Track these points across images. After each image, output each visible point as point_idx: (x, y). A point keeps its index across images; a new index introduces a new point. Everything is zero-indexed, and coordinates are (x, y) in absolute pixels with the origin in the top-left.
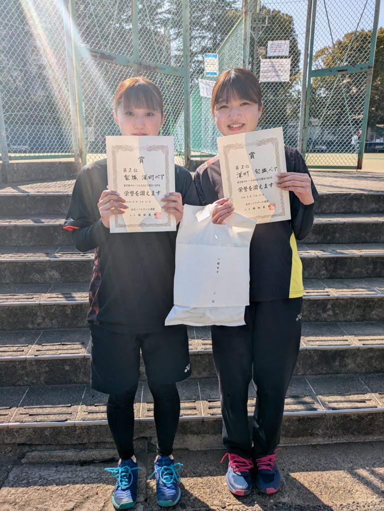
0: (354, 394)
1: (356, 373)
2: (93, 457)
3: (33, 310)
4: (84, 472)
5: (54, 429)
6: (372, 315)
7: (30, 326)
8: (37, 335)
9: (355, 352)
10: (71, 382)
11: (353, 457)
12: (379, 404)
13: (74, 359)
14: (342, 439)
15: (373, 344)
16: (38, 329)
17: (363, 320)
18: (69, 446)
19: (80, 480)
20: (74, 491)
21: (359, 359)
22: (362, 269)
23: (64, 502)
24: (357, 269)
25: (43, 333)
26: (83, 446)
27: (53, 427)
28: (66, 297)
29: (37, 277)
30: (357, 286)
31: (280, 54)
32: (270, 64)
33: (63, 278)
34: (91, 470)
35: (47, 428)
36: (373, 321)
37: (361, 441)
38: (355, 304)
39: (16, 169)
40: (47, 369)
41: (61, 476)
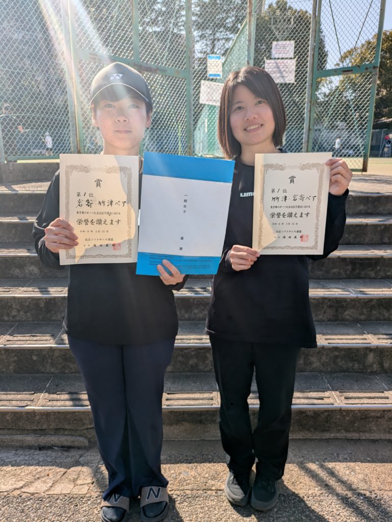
0: (314, 391)
1: (321, 372)
2: (52, 442)
3: (8, 302)
4: (41, 456)
5: (14, 413)
6: (345, 315)
7: (6, 318)
8: (11, 326)
9: (320, 351)
10: (38, 372)
11: (306, 452)
12: (336, 401)
13: (41, 350)
14: (298, 436)
15: (338, 343)
16: (12, 321)
17: (336, 320)
18: (30, 432)
19: (35, 462)
20: (27, 472)
21: (324, 358)
22: (340, 270)
23: (15, 481)
24: (335, 270)
25: (18, 325)
26: (42, 432)
27: (14, 412)
28: (41, 291)
29: (17, 272)
30: (333, 286)
31: (284, 56)
32: (274, 65)
33: (42, 274)
34: (48, 454)
35: (8, 412)
36: (346, 321)
37: (318, 438)
38: (327, 304)
39: (11, 169)
40: (16, 358)
41: (19, 459)
